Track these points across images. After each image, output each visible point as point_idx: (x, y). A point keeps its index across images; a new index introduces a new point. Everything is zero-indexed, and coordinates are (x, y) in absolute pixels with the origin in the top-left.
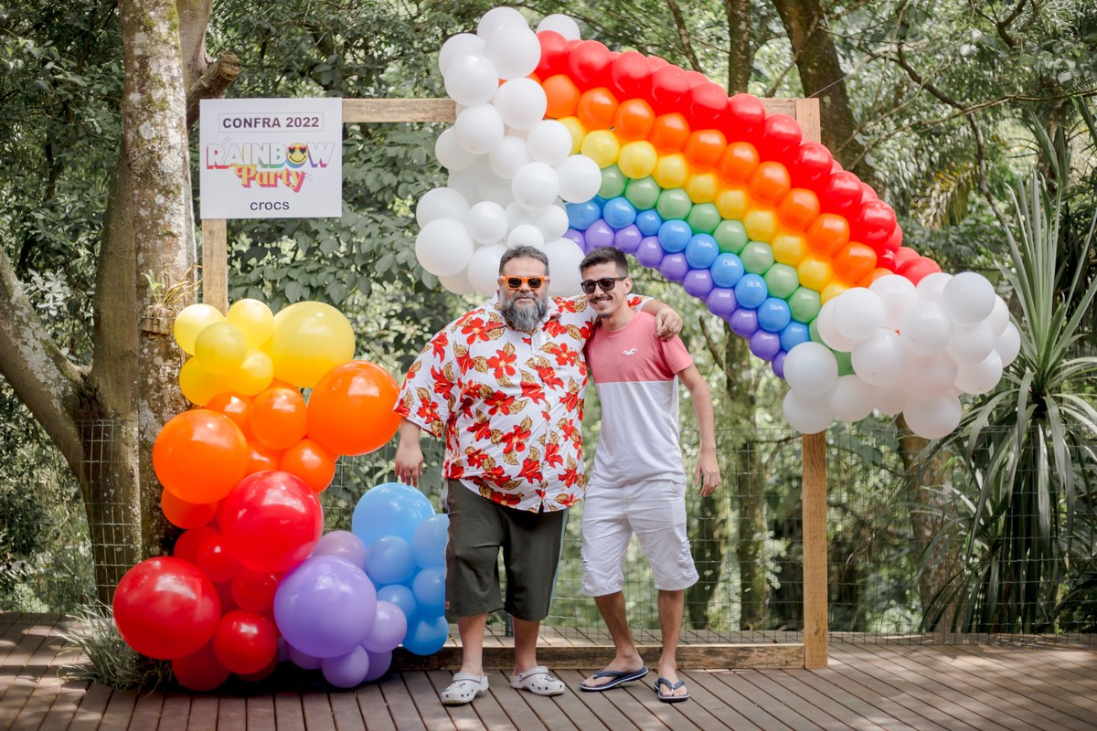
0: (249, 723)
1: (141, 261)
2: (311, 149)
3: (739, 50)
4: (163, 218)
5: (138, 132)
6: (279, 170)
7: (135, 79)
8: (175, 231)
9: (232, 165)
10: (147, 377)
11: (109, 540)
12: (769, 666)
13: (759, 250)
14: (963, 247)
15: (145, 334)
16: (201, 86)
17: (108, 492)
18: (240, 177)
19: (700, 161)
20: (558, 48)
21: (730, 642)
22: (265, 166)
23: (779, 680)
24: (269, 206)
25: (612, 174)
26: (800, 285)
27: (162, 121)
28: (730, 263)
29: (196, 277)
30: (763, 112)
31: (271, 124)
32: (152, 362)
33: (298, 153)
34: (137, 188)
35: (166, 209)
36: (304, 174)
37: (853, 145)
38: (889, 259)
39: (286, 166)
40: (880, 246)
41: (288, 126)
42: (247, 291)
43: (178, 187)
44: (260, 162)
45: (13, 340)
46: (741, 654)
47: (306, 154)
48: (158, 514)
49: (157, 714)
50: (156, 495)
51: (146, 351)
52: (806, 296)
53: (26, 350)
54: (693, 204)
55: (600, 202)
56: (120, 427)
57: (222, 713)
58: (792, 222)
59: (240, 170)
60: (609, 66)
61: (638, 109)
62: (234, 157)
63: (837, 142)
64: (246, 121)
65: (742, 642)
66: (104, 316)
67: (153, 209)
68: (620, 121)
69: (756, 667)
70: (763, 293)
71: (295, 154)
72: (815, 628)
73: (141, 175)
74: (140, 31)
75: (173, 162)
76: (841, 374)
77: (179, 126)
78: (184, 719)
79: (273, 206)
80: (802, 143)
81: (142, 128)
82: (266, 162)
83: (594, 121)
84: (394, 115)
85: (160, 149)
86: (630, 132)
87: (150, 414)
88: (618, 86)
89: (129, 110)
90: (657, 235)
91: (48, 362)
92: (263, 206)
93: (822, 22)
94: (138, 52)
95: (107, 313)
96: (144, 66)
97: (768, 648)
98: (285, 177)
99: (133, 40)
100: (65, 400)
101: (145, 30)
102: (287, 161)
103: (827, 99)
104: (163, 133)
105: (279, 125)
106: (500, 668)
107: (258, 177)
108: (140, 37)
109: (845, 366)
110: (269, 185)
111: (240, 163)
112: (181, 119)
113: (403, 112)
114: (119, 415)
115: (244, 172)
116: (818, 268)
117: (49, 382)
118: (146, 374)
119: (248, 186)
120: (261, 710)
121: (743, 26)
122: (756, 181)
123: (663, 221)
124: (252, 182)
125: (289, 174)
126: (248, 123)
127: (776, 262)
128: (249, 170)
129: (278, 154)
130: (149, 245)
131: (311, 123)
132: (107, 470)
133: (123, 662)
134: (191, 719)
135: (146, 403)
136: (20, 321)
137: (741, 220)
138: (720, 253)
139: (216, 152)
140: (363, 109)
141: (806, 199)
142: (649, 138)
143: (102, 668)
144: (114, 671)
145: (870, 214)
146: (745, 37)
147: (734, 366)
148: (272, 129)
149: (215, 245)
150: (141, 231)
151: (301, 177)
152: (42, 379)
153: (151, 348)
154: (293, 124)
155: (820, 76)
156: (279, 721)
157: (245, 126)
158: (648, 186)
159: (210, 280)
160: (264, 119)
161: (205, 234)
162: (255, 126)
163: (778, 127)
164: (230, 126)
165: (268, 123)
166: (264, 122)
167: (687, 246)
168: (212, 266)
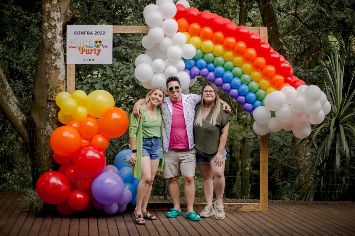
0: (80, 226)
1: (47, 77)
2: (103, 41)
3: (243, 11)
4: (55, 63)
5: (47, 36)
6: (92, 48)
7: (46, 18)
8: (58, 68)
9: (77, 47)
10: (49, 115)
11: (37, 167)
12: (249, 211)
13: (246, 76)
14: (314, 76)
15: (48, 101)
16: (68, 21)
17: (37, 151)
18: (80, 50)
19: (228, 47)
20: (183, 9)
21: (236, 203)
22: (87, 47)
23: (252, 215)
24: (89, 60)
25: (199, 51)
26: (259, 88)
27: (55, 32)
28: (237, 81)
29: (65, 82)
30: (248, 32)
31: (90, 33)
32: (50, 110)
33: (98, 43)
34: (46, 54)
35: (56, 60)
36: (100, 50)
37: (279, 43)
38: (289, 80)
39: (95, 47)
40: (285, 77)
41: (95, 34)
42: (82, 86)
43: (60, 53)
44: (86, 46)
45: (6, 102)
46: (239, 206)
47: (101, 43)
48: (52, 159)
49: (50, 223)
50: (51, 153)
51: (49, 106)
52: (261, 92)
53: (11, 105)
54: (225, 61)
55: (195, 59)
56: (41, 131)
57: (71, 223)
58: (257, 67)
59: (80, 48)
60: (199, 15)
61: (208, 30)
62: (78, 44)
63: (274, 42)
65: (240, 203)
66: (36, 95)
67: (51, 60)
68: (202, 34)
69: (244, 211)
70: (247, 90)
72: (263, 198)
73: (48, 50)
74: (48, 3)
75: (58, 46)
76: (271, 117)
77: (60, 34)
78: (59, 225)
79: (90, 60)
80: (261, 42)
81: (48, 34)
82: (88, 46)
83: (193, 33)
84: (130, 31)
85: (54, 41)
86: (205, 37)
87: (50, 127)
88: (201, 22)
89: (44, 28)
90: (213, 71)
91: (17, 109)
92: (87, 60)
93: (270, 2)
94: (47, 10)
95: (36, 94)
96: (49, 14)
97: (248, 205)
98: (94, 51)
99: (46, 6)
100: (23, 122)
101: (49, 3)
102: (95, 45)
103: (271, 28)
104: (55, 36)
105: (92, 34)
106: (162, 210)
107: (85, 51)
108: (48, 5)
109: (273, 114)
110: (89, 53)
111: (79, 46)
112: (61, 32)
113: (132, 30)
114: (40, 127)
115: (81, 49)
116: (265, 82)
117: (18, 116)
118: (49, 113)
119: (82, 53)
120: (84, 222)
121: (244, 3)
122: (245, 54)
123: (216, 67)
124: (83, 52)
125: (95, 50)
126: (82, 33)
127: (252, 80)
128: (82, 48)
129: (92, 43)
130: (50, 72)
131: (103, 33)
132: (36, 144)
133: (40, 206)
134: (61, 225)
135: (48, 123)
136: (9, 96)
137: (241, 67)
138: (234, 77)
139: (72, 42)
140: (120, 29)
141: (261, 60)
142: (211, 40)
143: (33, 208)
144: (37, 209)
145: (282, 65)
146: (245, 7)
147: (240, 113)
148: (90, 35)
149: (71, 72)
150: (48, 68)
151: (99, 51)
152: (16, 115)
153: (50, 105)
154: (97, 33)
155: (269, 20)
156: (90, 226)
157: (81, 34)
158: (211, 55)
159: (70, 83)
160: (87, 32)
161: (68, 68)
162: (85, 34)
163: (253, 37)
164: (76, 34)
165: (89, 33)
166: (87, 33)
167: (223, 75)
168: (70, 79)
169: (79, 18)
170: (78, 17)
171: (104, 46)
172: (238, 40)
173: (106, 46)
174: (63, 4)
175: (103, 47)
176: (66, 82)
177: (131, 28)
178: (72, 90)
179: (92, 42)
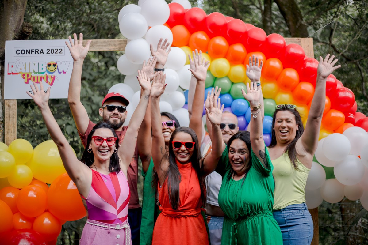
2: (58, 64)
6: (43, 75)
9: (20, 73)
18: (24, 78)
20: (180, 11)
30: (285, 43)
31: (39, 52)
33: (52, 66)
36: (55, 77)
38: (351, 118)
39: (46, 73)
40: (346, 113)
41: (47, 53)
44: (34, 71)
47: (56, 67)
58: (301, 99)
59: (24, 75)
60: (205, 20)
61: (220, 41)
62: (21, 69)
64: (27, 51)
68: (211, 48)
71: (50, 67)
76: (327, 178)
80: (305, 59)
82: (36, 71)
84: (100, 47)
86: (216, 53)
88: (210, 30)
90: (230, 107)
98: (45, 78)
102: (47, 70)
105: (43, 53)
107: (32, 78)
109: (330, 174)
110: (37, 82)
111: (23, 71)
113: (104, 46)
115: (26, 76)
119: (27, 83)
122: (281, 78)
123: (233, 99)
124: (29, 81)
125: (47, 77)
126: (28, 52)
128: (28, 75)
129: (42, 67)
131: (59, 51)
137: (274, 98)
139: (12, 66)
141: (307, 87)
142: (226, 57)
145: (341, 94)
148: (39, 55)
149: (11, 112)
151: (54, 78)
154: (50, 52)
157: (26, 53)
158: (226, 81)
159: (8, 129)
160: (36, 50)
161: (6, 106)
162: (32, 53)
163: (292, 50)
164: (19, 53)
165: (37, 52)
166: (36, 52)
167: (246, 112)
168: (9, 122)
169: (30, 33)
170: (29, 31)
171: (60, 71)
172: (268, 56)
173: (63, 71)
174: (12, 16)
175: (60, 73)
176: (4, 127)
177: (102, 43)
178: (12, 139)
179: (42, 65)
